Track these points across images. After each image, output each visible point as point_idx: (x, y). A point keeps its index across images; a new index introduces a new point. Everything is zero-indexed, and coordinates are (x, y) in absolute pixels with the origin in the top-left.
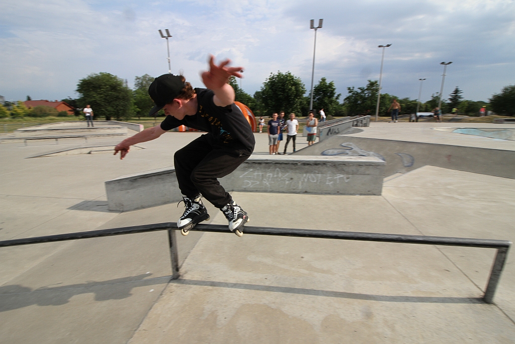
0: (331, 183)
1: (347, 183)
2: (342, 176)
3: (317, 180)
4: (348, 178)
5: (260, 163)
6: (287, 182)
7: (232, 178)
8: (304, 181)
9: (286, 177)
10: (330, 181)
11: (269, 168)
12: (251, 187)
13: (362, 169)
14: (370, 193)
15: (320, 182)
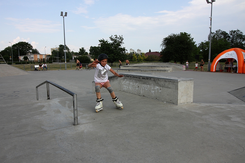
0: (153, 92)
1: (160, 93)
2: (158, 87)
3: (148, 89)
4: (160, 89)
5: (128, 77)
6: (137, 89)
7: (120, 84)
8: (143, 88)
9: (137, 85)
10: (153, 90)
11: (131, 80)
12: (126, 89)
13: (167, 84)
14: (171, 102)
15: (149, 90)
